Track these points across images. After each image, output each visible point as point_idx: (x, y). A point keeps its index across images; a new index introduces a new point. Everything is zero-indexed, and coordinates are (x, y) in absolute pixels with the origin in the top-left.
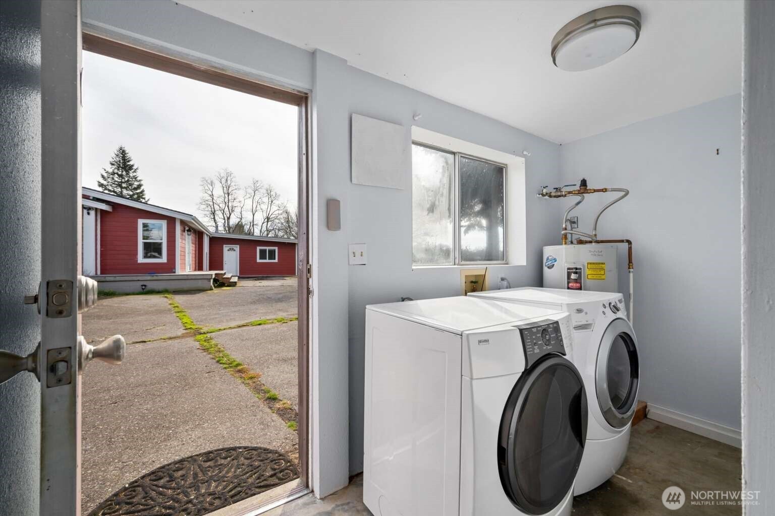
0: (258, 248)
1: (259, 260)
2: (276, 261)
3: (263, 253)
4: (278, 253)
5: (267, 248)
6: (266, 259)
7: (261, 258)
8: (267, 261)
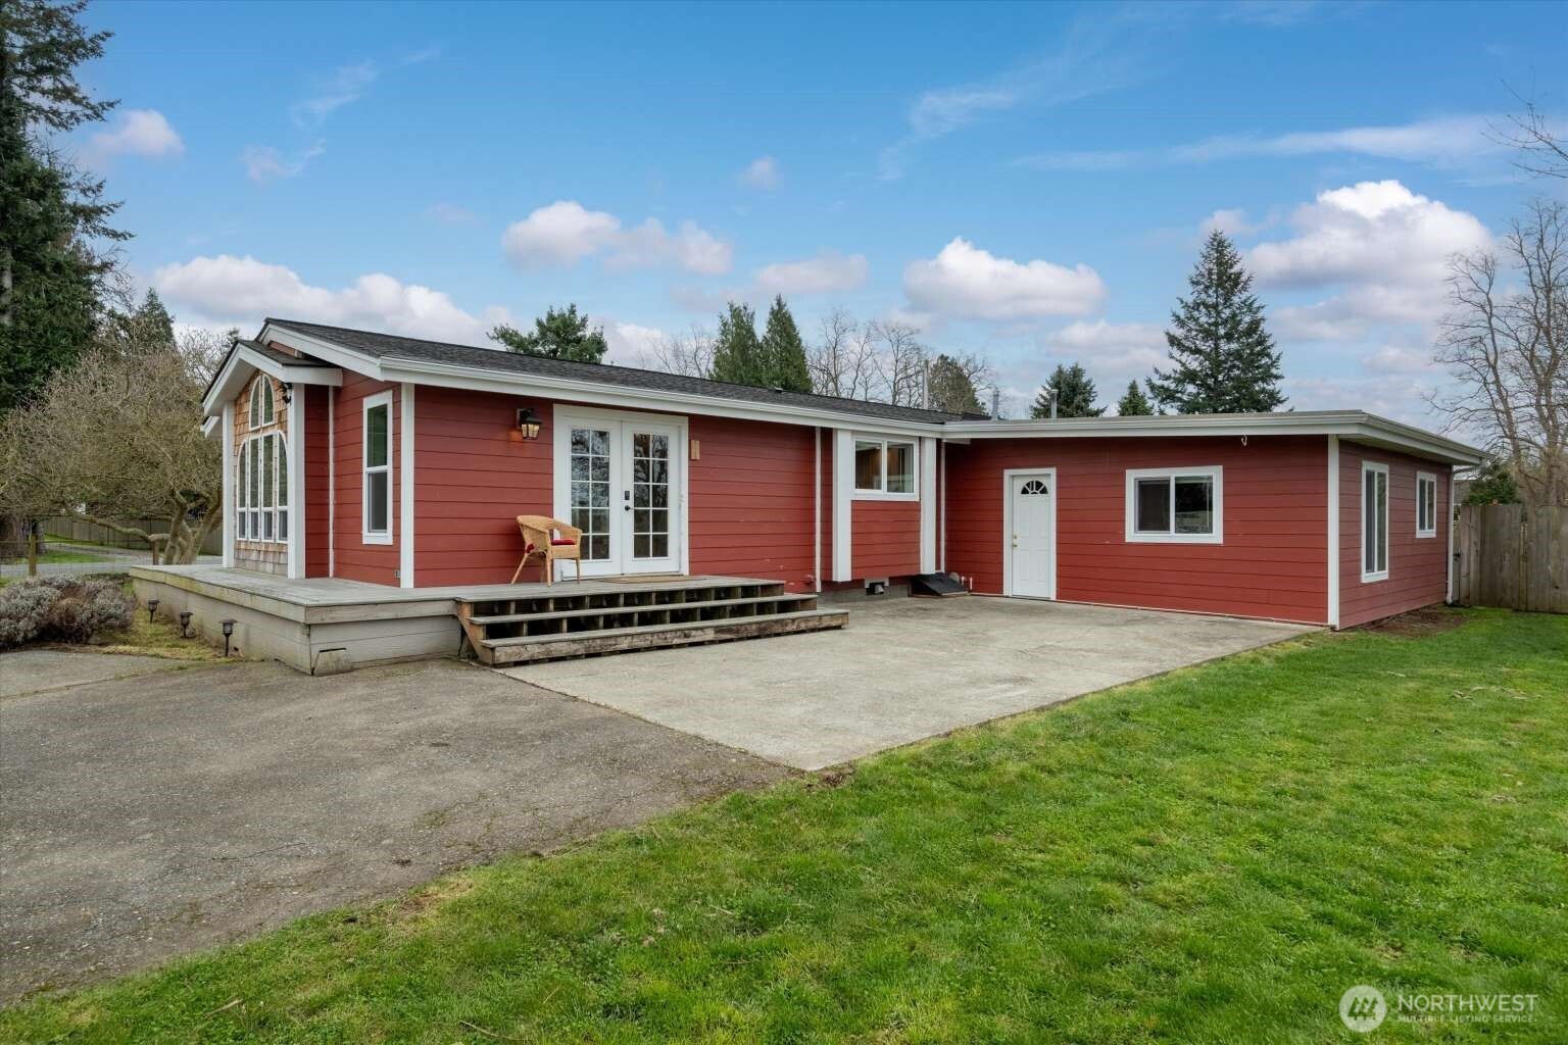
0: (1132, 477)
1: (1132, 535)
2: (1216, 537)
3: (1152, 499)
4: (1227, 495)
5: (1172, 474)
6: (1165, 527)
7: (1144, 524)
8: (1172, 536)
